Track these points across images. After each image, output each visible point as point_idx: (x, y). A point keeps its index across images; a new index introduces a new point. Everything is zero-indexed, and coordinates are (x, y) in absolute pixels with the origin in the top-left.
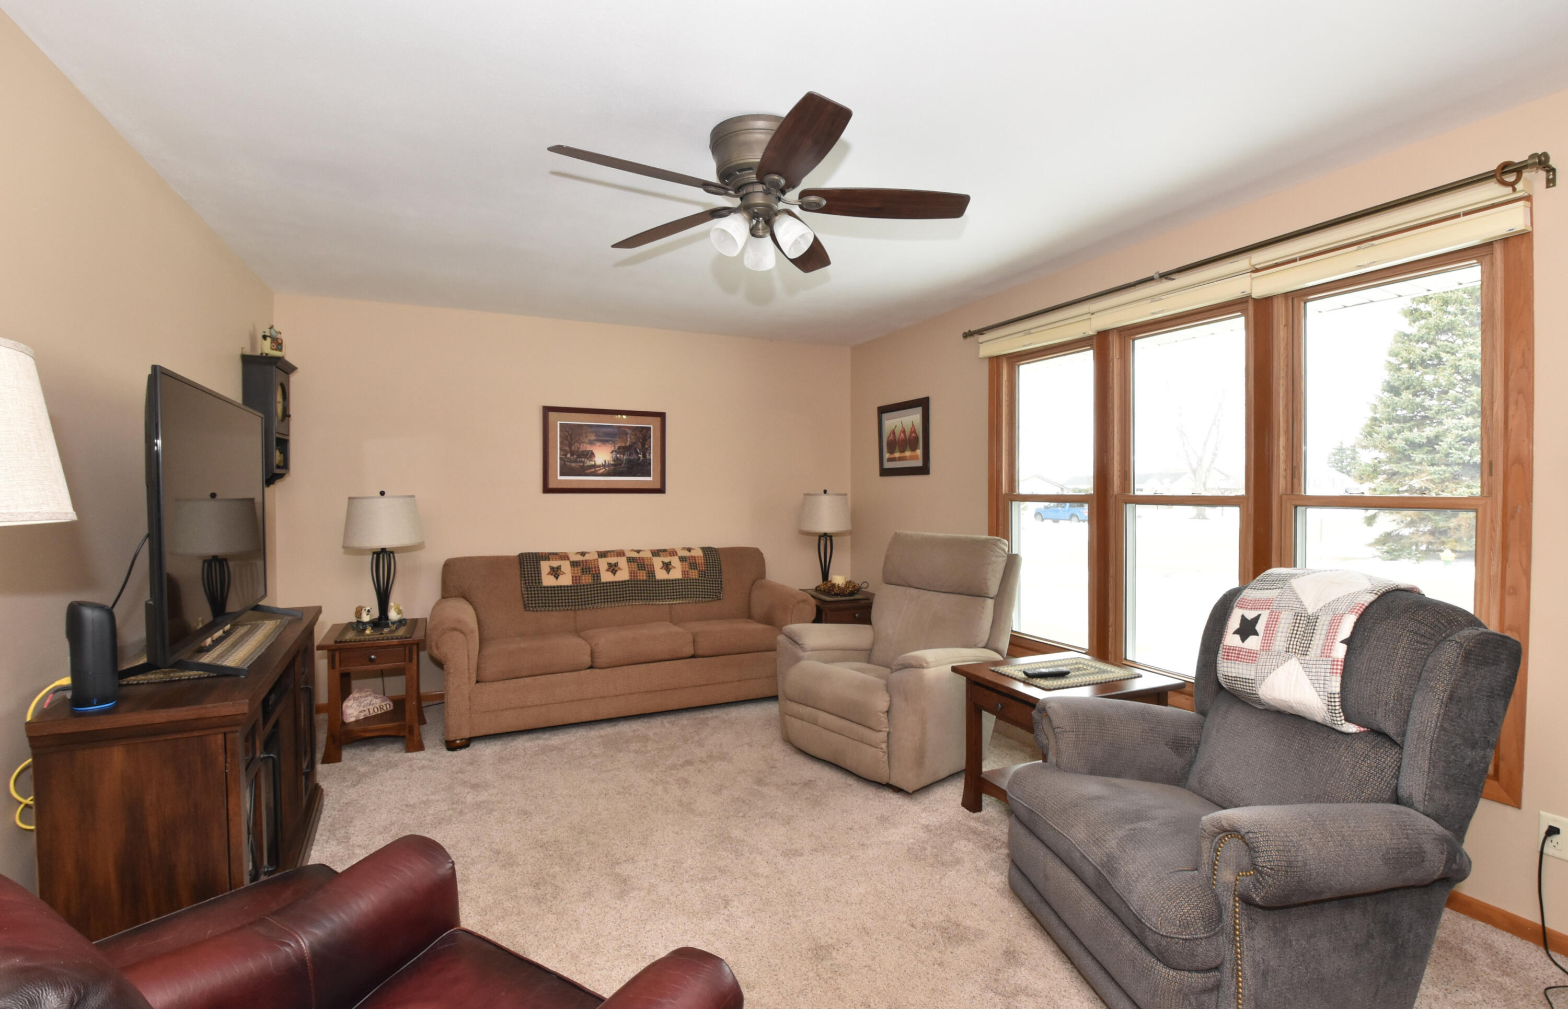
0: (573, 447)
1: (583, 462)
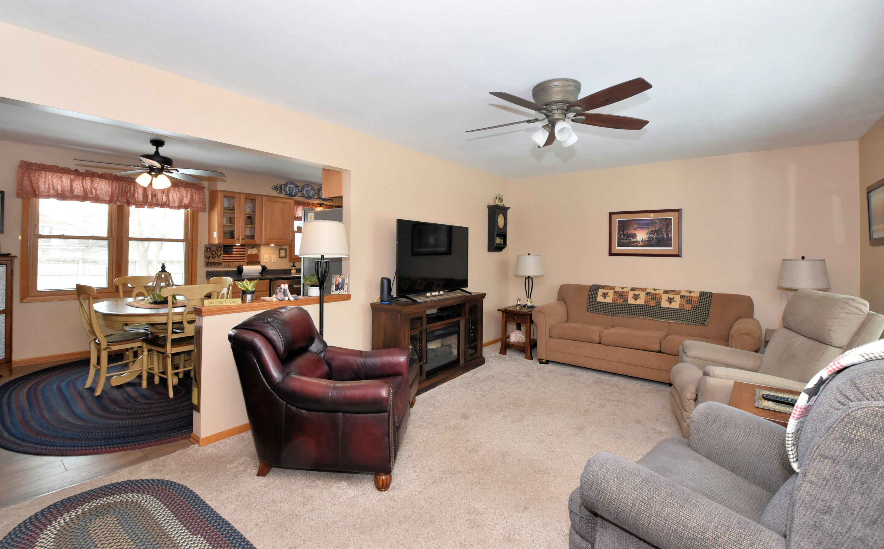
0: (625, 232)
1: (630, 240)
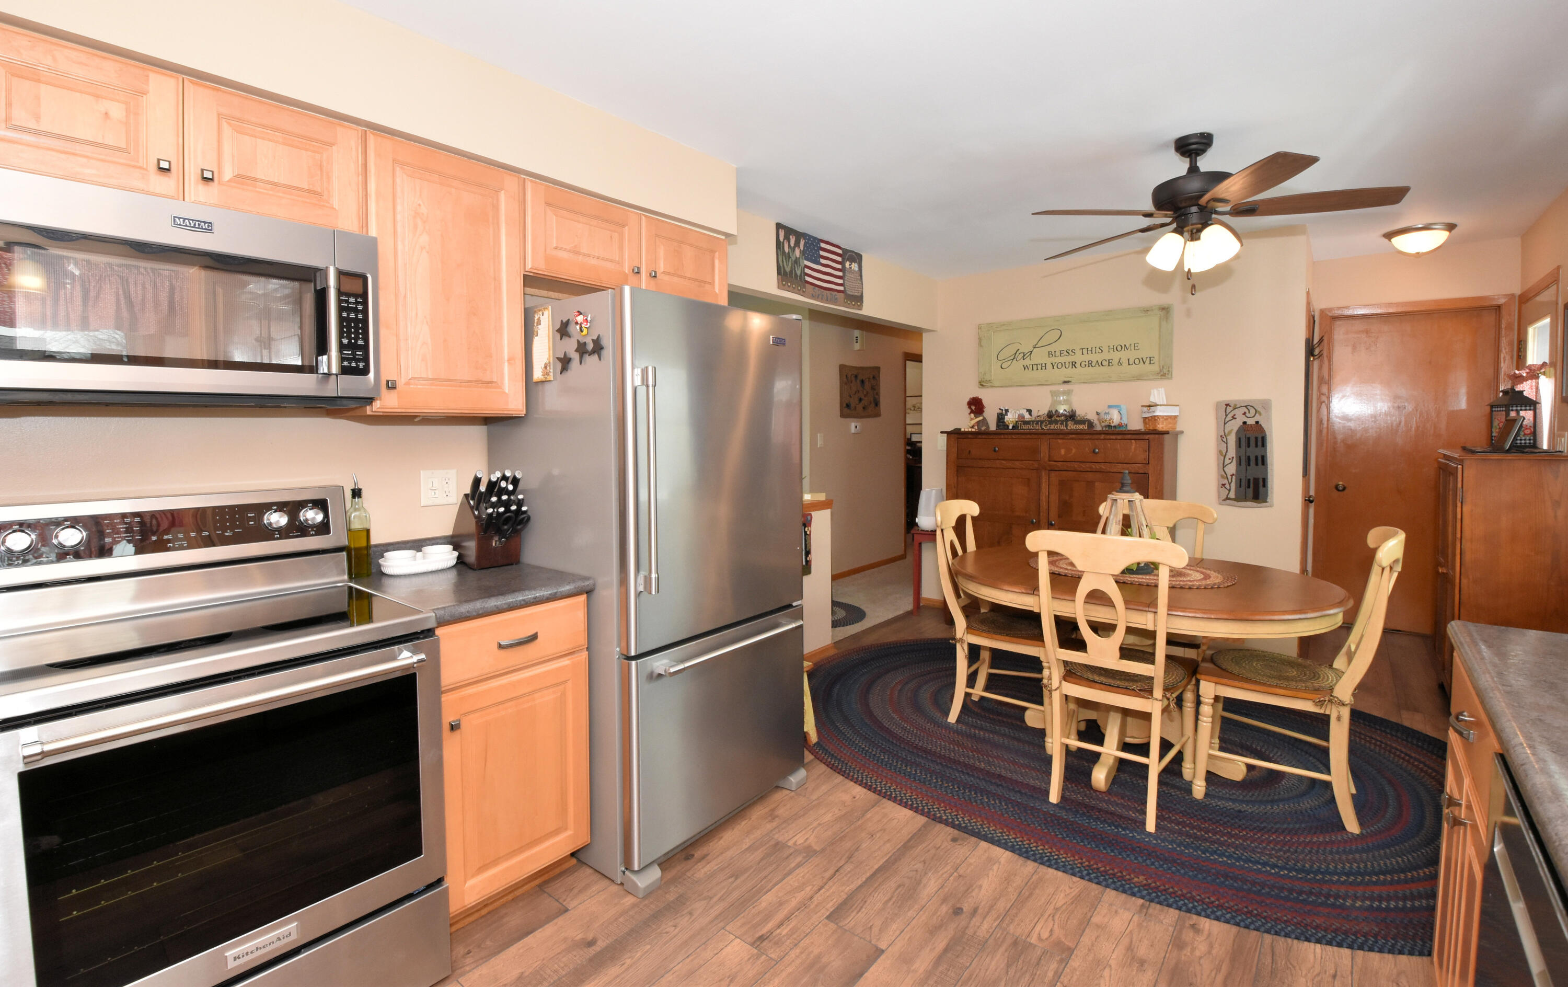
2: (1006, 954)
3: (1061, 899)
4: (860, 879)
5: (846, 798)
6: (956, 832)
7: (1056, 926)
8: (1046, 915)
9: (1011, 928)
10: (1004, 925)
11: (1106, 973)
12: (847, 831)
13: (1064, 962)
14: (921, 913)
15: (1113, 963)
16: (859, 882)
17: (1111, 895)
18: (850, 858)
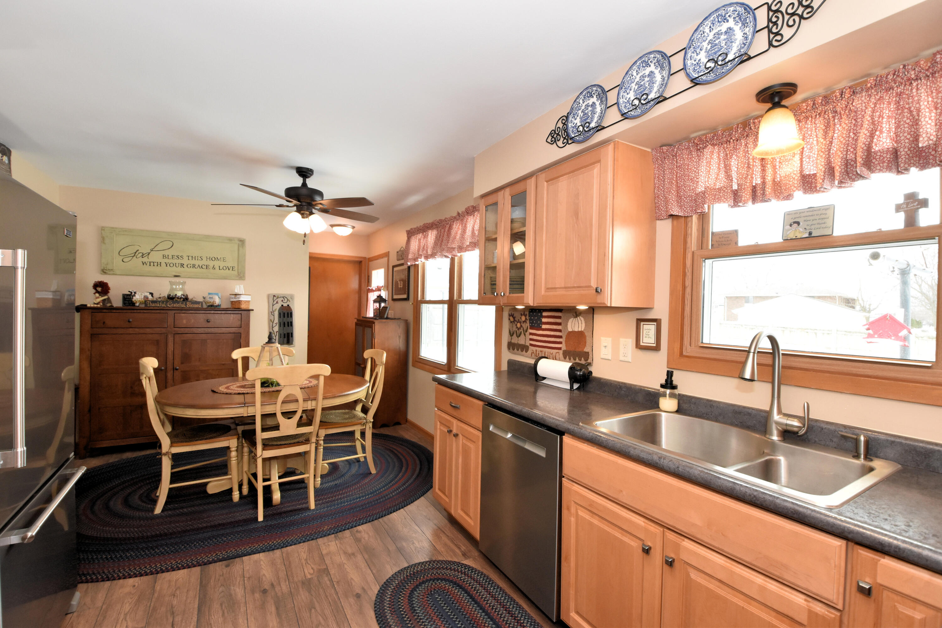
2: (304, 589)
3: (304, 555)
4: (194, 618)
5: (127, 590)
6: (225, 562)
7: (312, 566)
8: (304, 564)
9: (296, 579)
10: (291, 580)
11: (346, 566)
12: (152, 604)
13: (328, 574)
14: (247, 605)
15: (344, 561)
16: (195, 619)
17: (320, 541)
18: (173, 613)
